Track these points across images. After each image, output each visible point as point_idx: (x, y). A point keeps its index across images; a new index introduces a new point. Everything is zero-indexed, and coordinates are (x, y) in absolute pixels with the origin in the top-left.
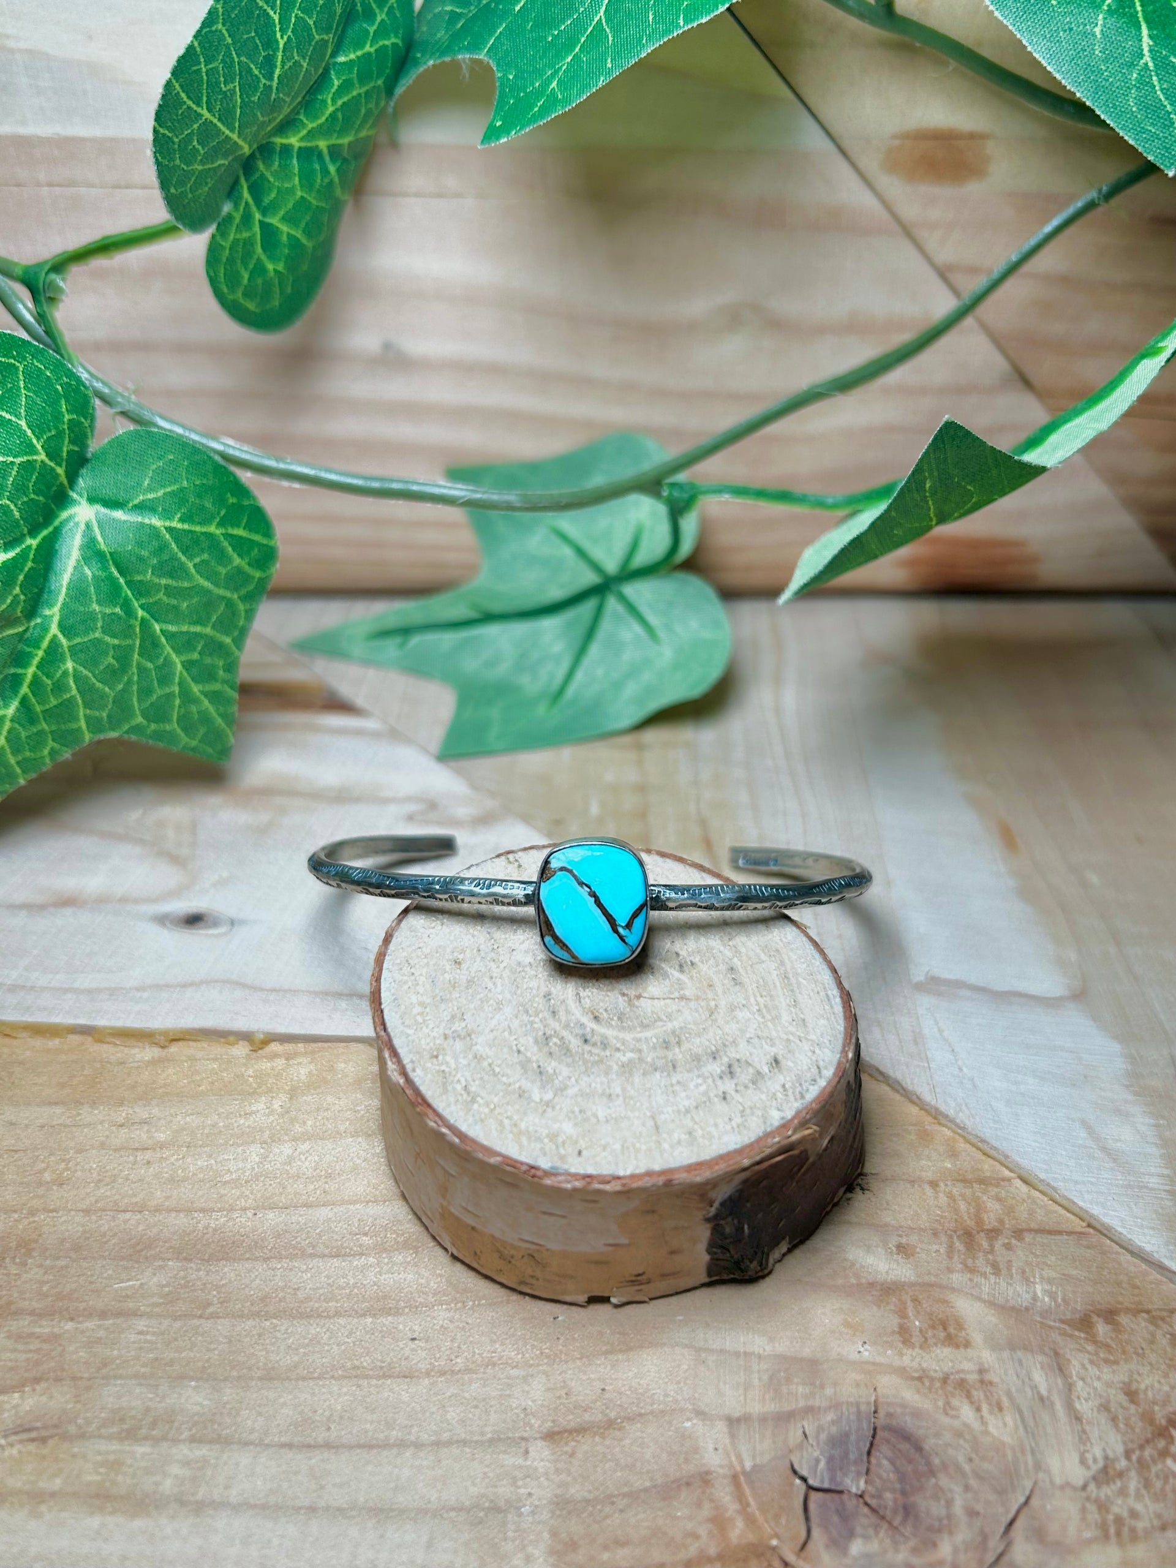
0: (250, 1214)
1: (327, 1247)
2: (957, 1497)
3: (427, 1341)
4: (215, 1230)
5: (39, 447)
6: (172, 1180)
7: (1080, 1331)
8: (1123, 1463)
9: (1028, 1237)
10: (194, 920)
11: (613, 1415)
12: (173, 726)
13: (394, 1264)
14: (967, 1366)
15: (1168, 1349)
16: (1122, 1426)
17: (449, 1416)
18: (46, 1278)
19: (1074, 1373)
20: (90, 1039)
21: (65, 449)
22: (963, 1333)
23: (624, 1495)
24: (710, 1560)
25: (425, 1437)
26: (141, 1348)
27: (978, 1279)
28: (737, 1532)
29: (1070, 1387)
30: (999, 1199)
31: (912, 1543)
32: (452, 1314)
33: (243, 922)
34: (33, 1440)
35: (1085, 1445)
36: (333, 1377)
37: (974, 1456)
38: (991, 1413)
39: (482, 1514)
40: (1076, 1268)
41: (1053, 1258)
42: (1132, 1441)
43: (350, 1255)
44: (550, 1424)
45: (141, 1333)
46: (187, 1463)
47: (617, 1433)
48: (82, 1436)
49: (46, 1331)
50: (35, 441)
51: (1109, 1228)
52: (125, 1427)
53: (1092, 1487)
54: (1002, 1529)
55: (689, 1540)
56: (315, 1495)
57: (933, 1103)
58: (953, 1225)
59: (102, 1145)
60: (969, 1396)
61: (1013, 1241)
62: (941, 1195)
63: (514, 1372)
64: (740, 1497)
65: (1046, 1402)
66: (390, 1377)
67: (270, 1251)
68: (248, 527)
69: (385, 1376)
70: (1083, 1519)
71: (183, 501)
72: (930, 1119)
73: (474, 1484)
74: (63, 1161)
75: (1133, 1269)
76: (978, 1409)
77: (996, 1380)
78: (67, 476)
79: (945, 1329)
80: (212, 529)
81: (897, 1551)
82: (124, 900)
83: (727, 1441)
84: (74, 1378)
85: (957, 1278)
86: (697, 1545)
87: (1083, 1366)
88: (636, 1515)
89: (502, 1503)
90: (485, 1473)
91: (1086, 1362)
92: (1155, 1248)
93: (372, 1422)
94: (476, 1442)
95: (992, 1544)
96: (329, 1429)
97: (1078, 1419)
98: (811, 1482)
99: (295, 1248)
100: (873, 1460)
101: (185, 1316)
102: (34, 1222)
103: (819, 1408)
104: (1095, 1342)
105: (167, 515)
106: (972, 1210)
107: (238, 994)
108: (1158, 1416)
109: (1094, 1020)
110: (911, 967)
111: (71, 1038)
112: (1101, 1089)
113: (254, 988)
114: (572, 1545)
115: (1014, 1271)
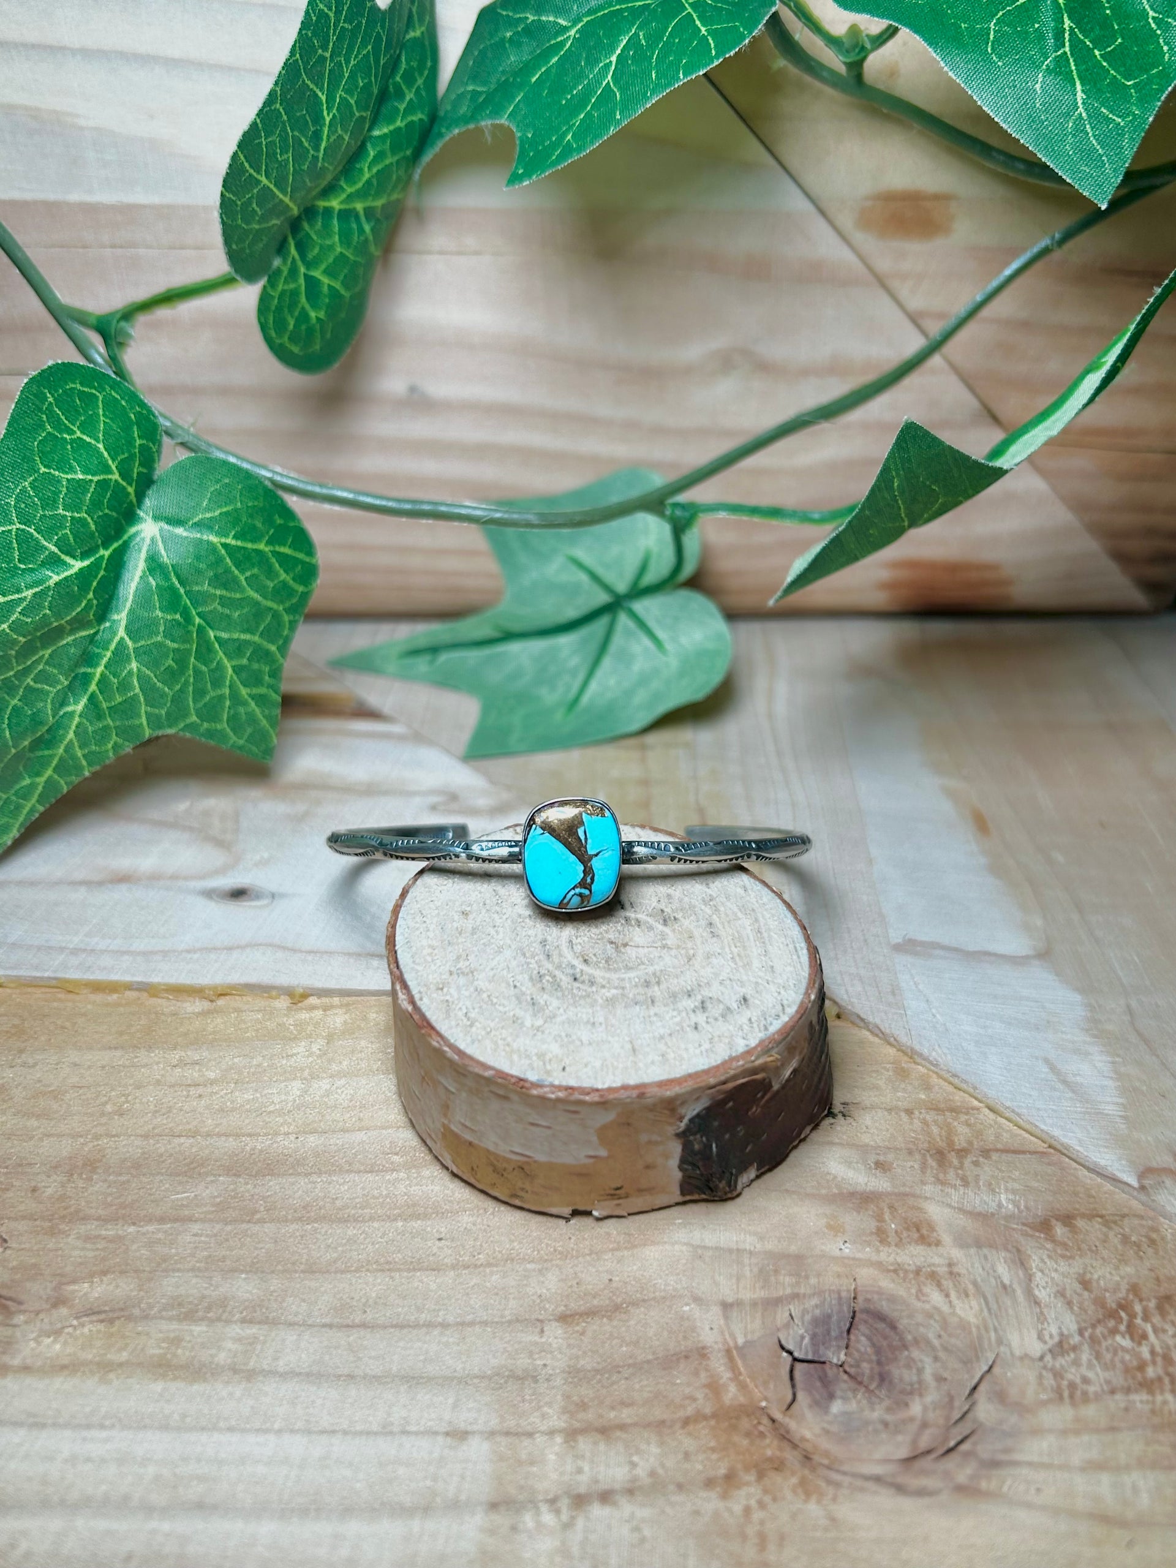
0: (292, 1137)
1: (363, 1164)
2: (927, 1366)
3: (452, 1241)
4: (261, 1151)
5: (114, 468)
6: (222, 1110)
7: (1040, 1231)
8: (1076, 1339)
9: (995, 1156)
10: (238, 894)
11: (619, 1300)
12: (223, 726)
13: (422, 1178)
14: (937, 1260)
15: (1120, 1247)
16: (1076, 1308)
17: (472, 1302)
18: (109, 1191)
19: (1033, 1266)
20: (145, 994)
21: (135, 471)
22: (935, 1234)
23: (629, 1366)
24: (705, 1418)
25: (451, 1319)
26: (196, 1247)
27: (948, 1190)
28: (730, 1395)
29: (1030, 1278)
30: (969, 1125)
31: (887, 1403)
32: (475, 1220)
33: (282, 896)
34: (102, 1321)
35: (1042, 1324)
36: (368, 1270)
37: (942, 1333)
38: (958, 1298)
39: (502, 1381)
40: (1038, 1181)
41: (1017, 1173)
42: (1085, 1321)
43: (382, 1171)
44: (563, 1308)
45: (194, 1235)
46: (239, 1340)
47: (623, 1315)
48: (146, 1317)
49: (112, 1233)
50: (110, 462)
51: (1067, 1147)
52: (184, 1310)
53: (1048, 1358)
54: (967, 1392)
55: (687, 1402)
56: (353, 1365)
57: (910, 1044)
58: (926, 1145)
59: (158, 1083)
60: (939, 1285)
61: (981, 1159)
62: (916, 1121)
63: (529, 1266)
64: (733, 1368)
65: (1009, 1289)
66: (419, 1270)
67: (311, 1167)
68: (292, 546)
69: (414, 1270)
70: (1040, 1384)
71: (236, 521)
72: (906, 1058)
73: (494, 1357)
74: (123, 1095)
75: (1088, 1181)
76: (947, 1296)
77: (963, 1271)
78: (136, 496)
79: (918, 1230)
80: (261, 546)
81: (873, 1410)
82: (174, 877)
83: (722, 1322)
84: (137, 1271)
85: (929, 1189)
86: (694, 1406)
87: (1042, 1260)
88: (640, 1381)
89: (520, 1373)
90: (505, 1348)
91: (1045, 1257)
92: (1109, 1163)
93: (403, 1307)
94: (497, 1323)
95: (957, 1403)
96: (365, 1312)
97: (1037, 1303)
98: (796, 1354)
99: (333, 1165)
100: (852, 1337)
101: (234, 1221)
102: (99, 1145)
103: (804, 1295)
104: (1053, 1241)
105: (222, 533)
106: (944, 1133)
107: (280, 954)
108: (1109, 1301)
109: (1057, 975)
110: (891, 931)
111: (128, 993)
112: (1062, 1032)
113: (294, 950)
114: (583, 1406)
115: (981, 1183)
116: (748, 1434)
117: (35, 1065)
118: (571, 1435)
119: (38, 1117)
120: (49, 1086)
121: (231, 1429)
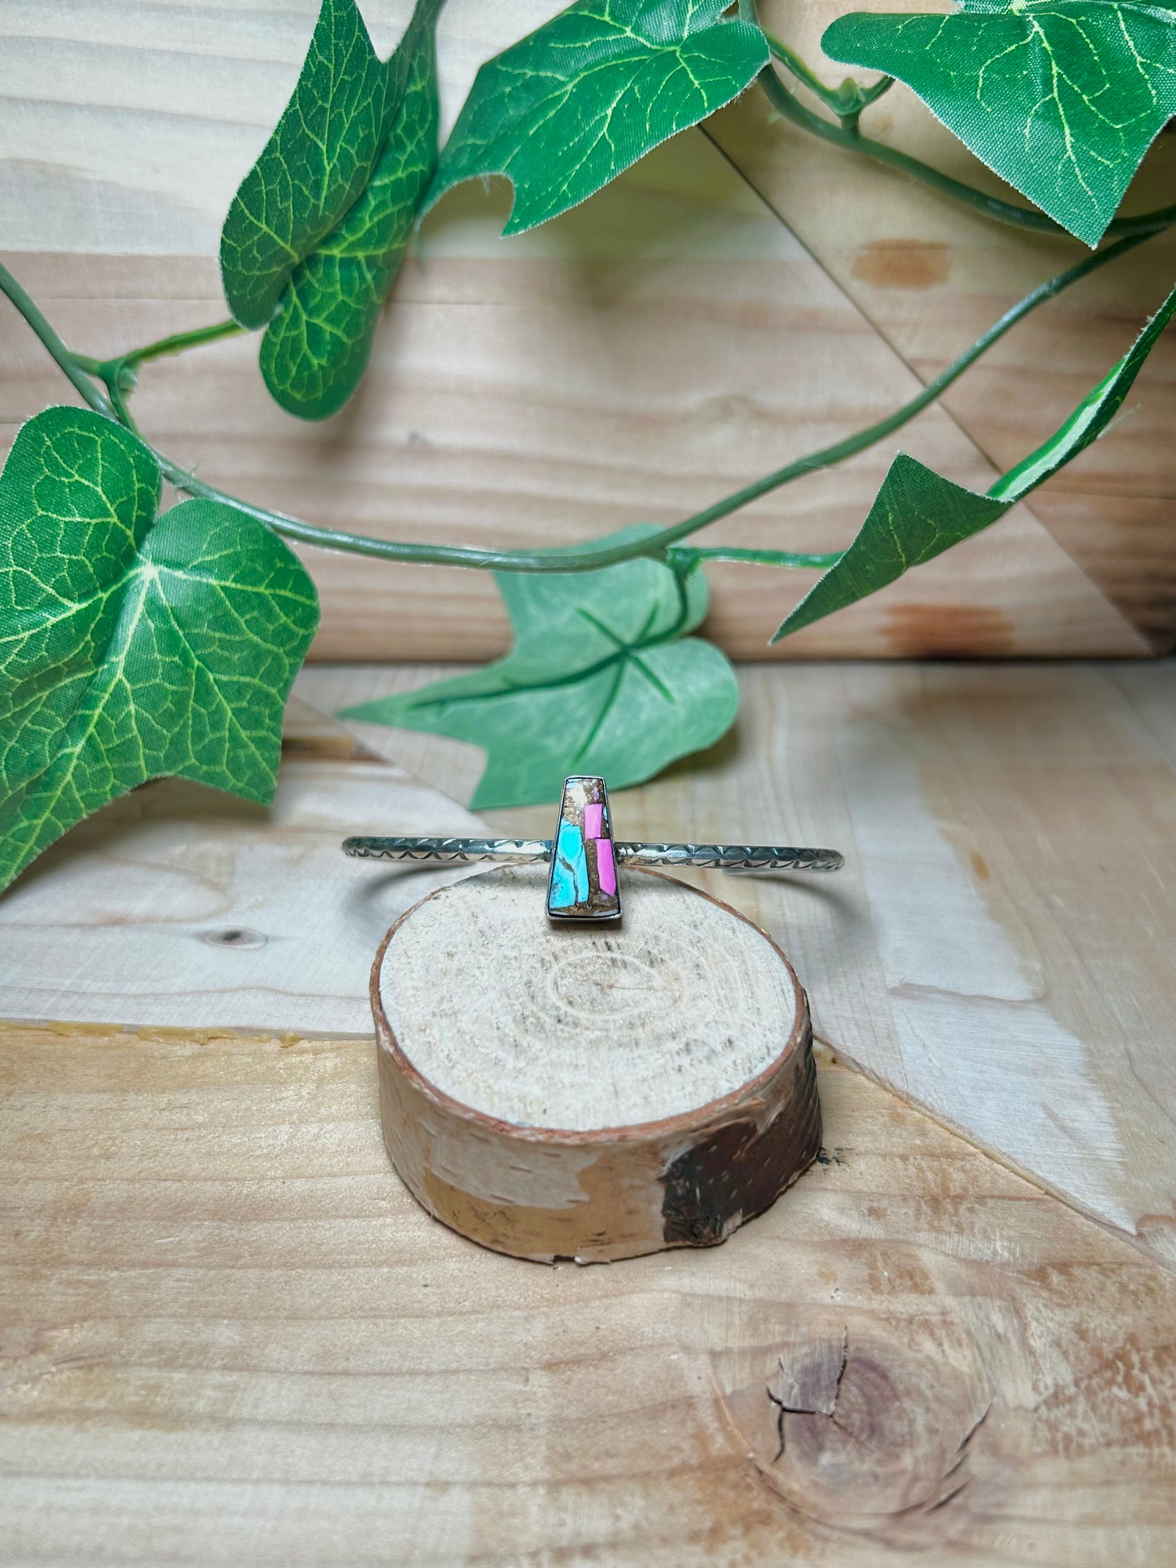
0: (279, 1182)
1: (349, 1209)
2: (919, 1417)
3: (438, 1287)
4: (247, 1196)
5: (112, 511)
6: (209, 1154)
7: (1035, 1279)
8: (1072, 1390)
9: (990, 1203)
10: (232, 937)
11: (606, 1348)
12: (223, 768)
13: (409, 1223)
14: (930, 1308)
15: (1117, 1296)
16: (1072, 1359)
17: (456, 1350)
18: (93, 1235)
19: (1029, 1314)
20: (136, 1037)
21: (134, 514)
22: (928, 1282)
23: (615, 1415)
24: (691, 1469)
25: (434, 1367)
26: (179, 1293)
27: (943, 1237)
28: (717, 1446)
29: (1025, 1326)
30: (963, 1171)
31: (877, 1455)
32: (462, 1265)
33: (276, 939)
34: (81, 1368)
35: (1037, 1374)
36: (352, 1317)
37: (935, 1383)
38: (951, 1347)
39: (485, 1430)
40: (1034, 1228)
41: (1013, 1220)
42: (1081, 1372)
43: (369, 1217)
44: (548, 1356)
45: (179, 1280)
46: (219, 1387)
47: (609, 1364)
48: (125, 1364)
49: (94, 1278)
50: (108, 505)
51: (1064, 1194)
52: (164, 1357)
53: (1043, 1409)
54: (959, 1445)
55: (673, 1453)
56: (334, 1413)
57: (906, 1089)
58: (920, 1191)
59: (146, 1126)
60: (932, 1334)
61: (976, 1206)
62: (911, 1167)
63: (515, 1313)
64: (721, 1418)
65: (1003, 1339)
66: (404, 1317)
67: (297, 1213)
68: (294, 590)
69: (399, 1316)
70: (1035, 1436)
71: (236, 564)
72: (902, 1104)
73: (478, 1406)
74: (110, 1139)
75: (1085, 1229)
76: (940, 1345)
77: (957, 1320)
78: (135, 539)
79: (911, 1278)
80: (262, 589)
81: (863, 1462)
82: (168, 920)
83: (710, 1371)
84: (118, 1317)
85: (923, 1236)
86: (680, 1457)
87: (1038, 1309)
88: (626, 1431)
89: (503, 1422)
90: (488, 1397)
91: (1040, 1306)
92: (1107, 1210)
93: (386, 1354)
94: (481, 1371)
95: (949, 1456)
96: (348, 1359)
97: (1032, 1353)
98: (785, 1404)
99: (319, 1210)
100: (843, 1387)
101: (218, 1266)
102: (84, 1189)
103: (794, 1343)
104: (1049, 1290)
105: (222, 576)
106: (939, 1179)
107: (272, 998)
108: (1105, 1351)
109: (1056, 1020)
110: (887, 975)
111: (119, 1036)
112: (1060, 1077)
113: (286, 994)
114: (567, 1456)
115: (976, 1230)
116: (735, 1486)
117: (23, 1107)
118: (555, 1486)
119: (24, 1160)
120: (36, 1130)
121: (208, 1479)
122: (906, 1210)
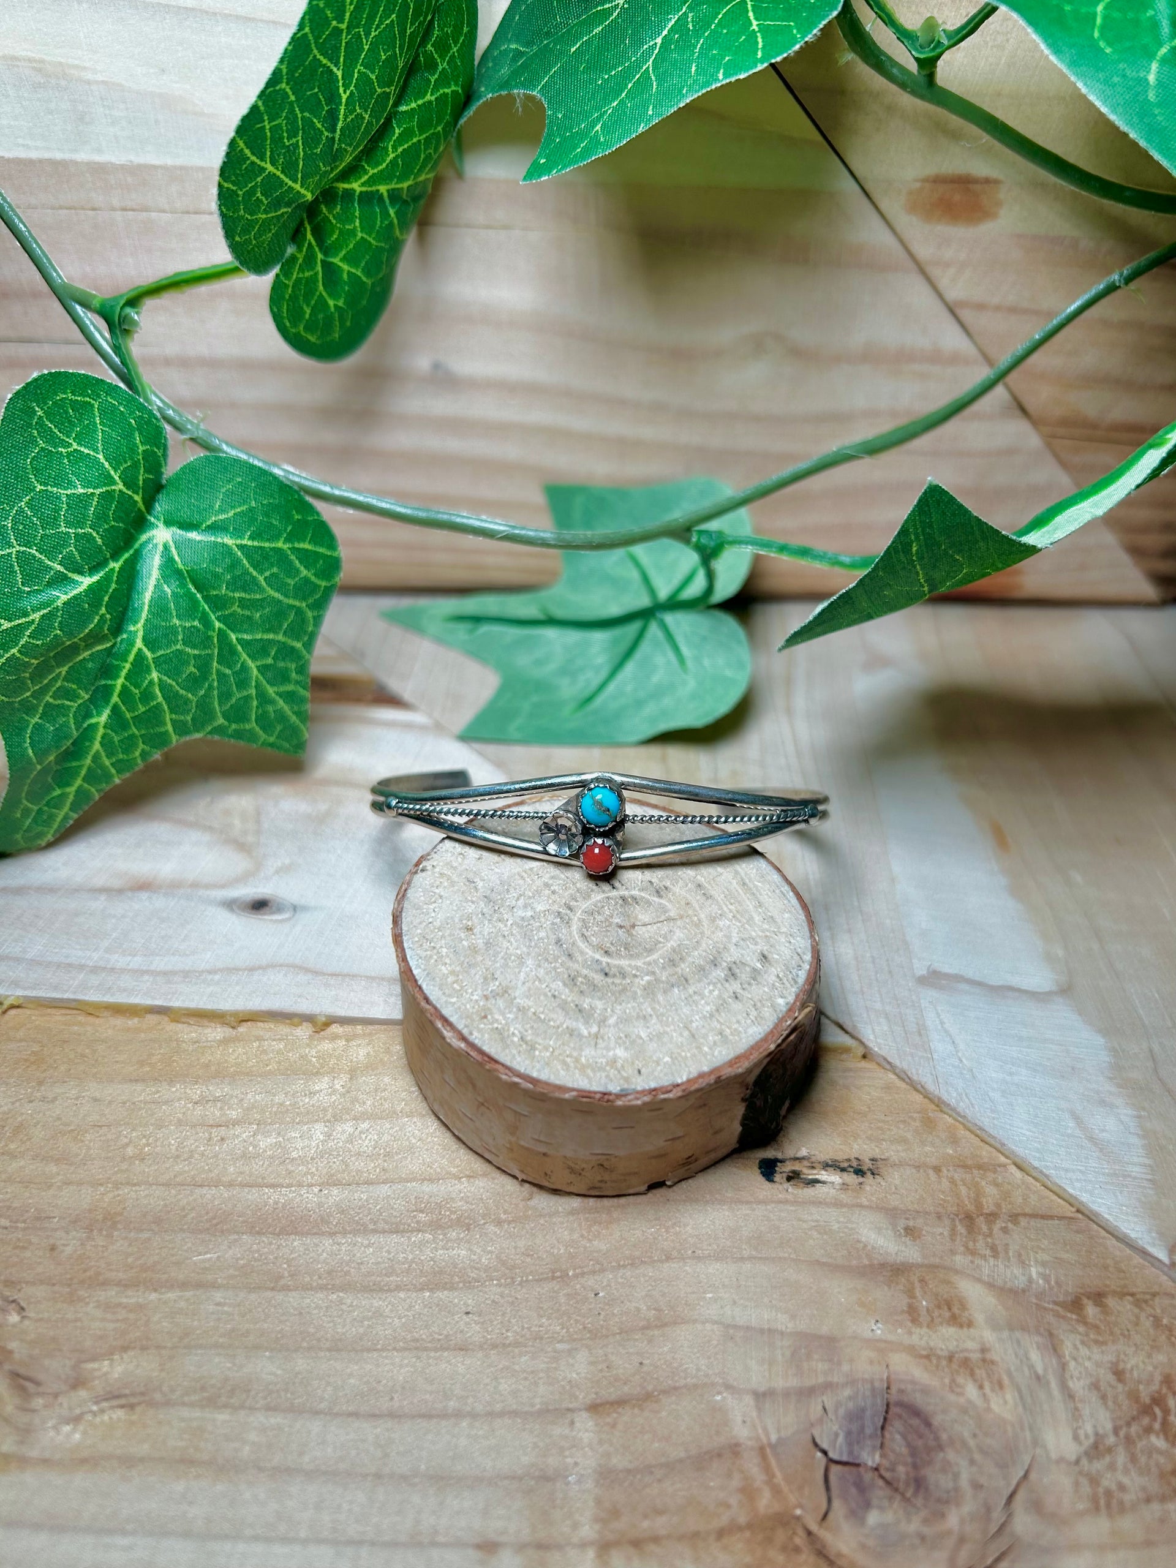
0: (316, 1190)
1: (386, 1222)
2: (963, 1470)
3: (480, 1315)
4: (285, 1205)
5: (117, 478)
6: (244, 1156)
7: (1071, 1312)
8: (1111, 1440)
9: (1023, 1222)
10: (260, 905)
11: (650, 1388)
12: (252, 725)
13: (449, 1240)
14: (970, 1345)
15: (1152, 1331)
16: (1110, 1403)
17: (501, 1388)
18: (130, 1250)
19: (1067, 1353)
20: (166, 1019)
21: (141, 478)
22: (966, 1314)
23: (662, 1465)
24: (740, 1529)
25: (479, 1408)
26: (219, 1319)
27: (978, 1261)
28: (764, 1502)
29: (1063, 1366)
30: (997, 1185)
31: (923, 1514)
32: (502, 1289)
33: (305, 908)
34: (122, 1407)
35: (1077, 1421)
36: (394, 1349)
37: (977, 1432)
38: (993, 1390)
39: (533, 1483)
40: (1067, 1252)
41: (1046, 1242)
42: (1119, 1418)
43: (408, 1231)
44: (593, 1396)
45: (218, 1304)
46: (263, 1431)
47: (654, 1405)
48: (168, 1403)
49: (133, 1301)
50: (112, 473)
51: (1097, 1215)
52: (205, 1394)
53: (1084, 1462)
54: (1004, 1502)
55: (721, 1510)
56: (380, 1462)
57: (937, 1092)
58: (955, 1209)
59: (180, 1123)
60: (972, 1374)
61: (1010, 1225)
62: (944, 1180)
63: (559, 1346)
64: (767, 1469)
65: (1042, 1380)
66: (447, 1349)
67: (336, 1226)
68: (313, 541)
69: (442, 1349)
70: (1076, 1492)
71: (252, 521)
72: (933, 1106)
73: (525, 1453)
74: (144, 1137)
75: (1118, 1253)
76: (981, 1387)
77: (996, 1358)
78: (144, 503)
79: (950, 1309)
80: (280, 544)
81: (910, 1521)
82: (195, 885)
83: (754, 1414)
84: (158, 1347)
85: (960, 1260)
86: (728, 1514)
87: (1075, 1346)
88: (673, 1484)
89: (550, 1472)
90: (535, 1443)
91: (1078, 1343)
92: (1139, 1235)
93: (431, 1393)
94: (526, 1413)
95: (995, 1514)
96: (392, 1399)
97: (1070, 1396)
98: (831, 1455)
99: (357, 1223)
100: (887, 1435)
101: (259, 1288)
102: (119, 1195)
103: (837, 1384)
104: (1085, 1323)
105: (238, 533)
106: (972, 1195)
107: (302, 978)
108: (1143, 1395)
109: (1080, 1015)
110: (915, 961)
111: (149, 1017)
112: (1087, 1081)
113: (316, 973)
114: (615, 1513)
115: (1011, 1254)
116: (784, 1549)
117: (55, 1099)
118: (604, 1547)
119: (57, 1161)
120: (69, 1125)
121: (256, 1538)
122: (941, 1230)
